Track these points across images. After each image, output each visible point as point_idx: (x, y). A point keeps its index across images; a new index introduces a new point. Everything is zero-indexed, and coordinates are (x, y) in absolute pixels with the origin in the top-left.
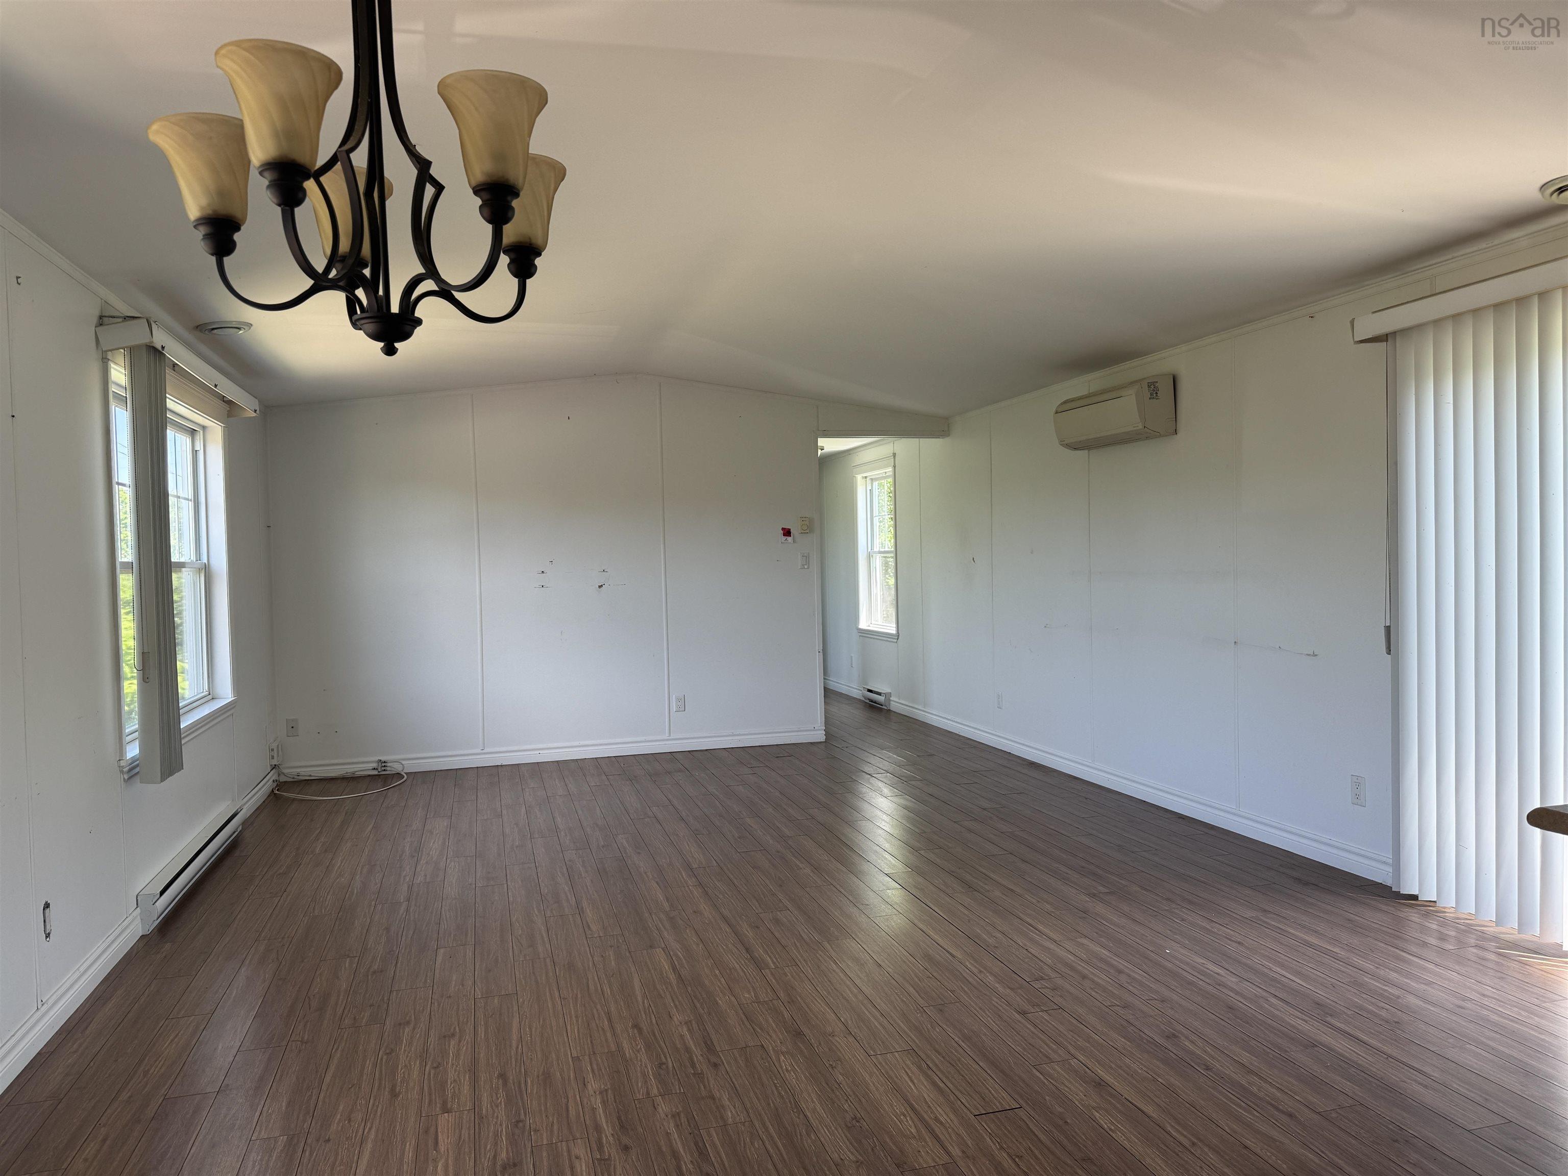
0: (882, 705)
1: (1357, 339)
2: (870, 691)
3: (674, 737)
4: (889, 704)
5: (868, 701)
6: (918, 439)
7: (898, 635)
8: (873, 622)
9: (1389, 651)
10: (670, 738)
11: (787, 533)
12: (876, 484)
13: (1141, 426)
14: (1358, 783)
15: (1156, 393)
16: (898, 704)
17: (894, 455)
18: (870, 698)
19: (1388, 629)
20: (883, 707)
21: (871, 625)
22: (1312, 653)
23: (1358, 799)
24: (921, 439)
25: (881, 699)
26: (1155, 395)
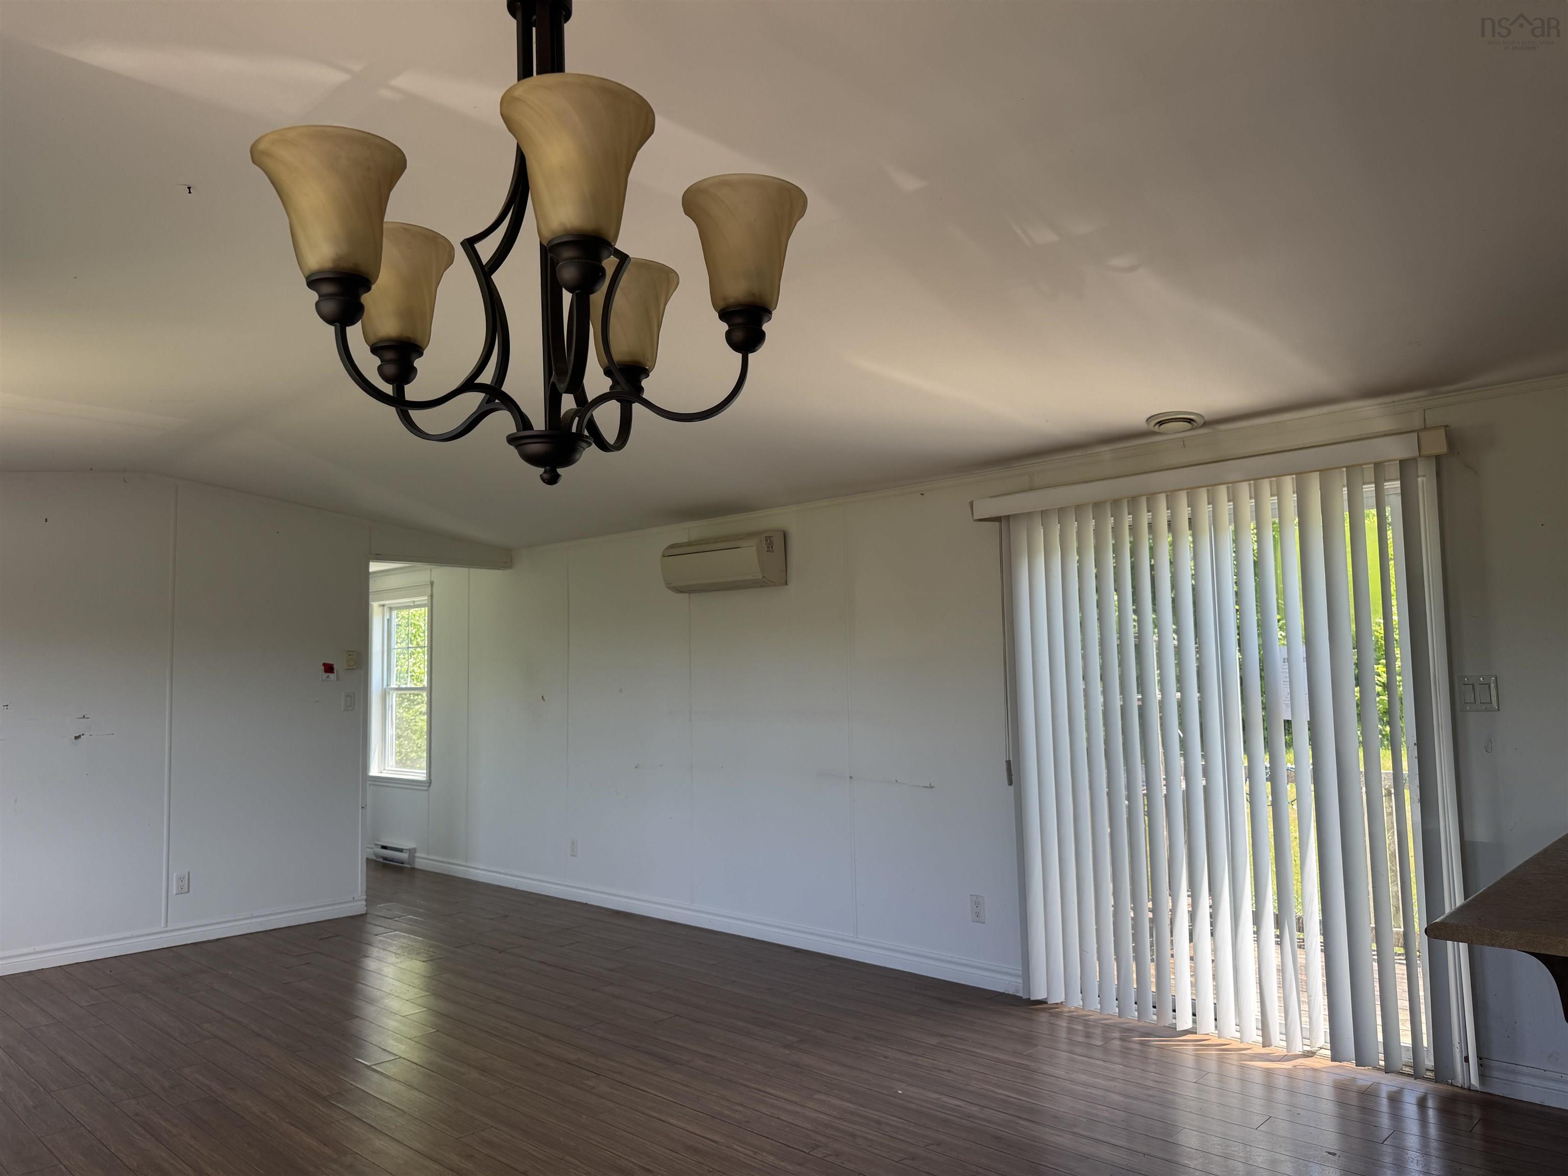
0: (402, 863)
1: (975, 518)
2: (384, 847)
3: (172, 928)
4: (414, 862)
5: (381, 860)
6: (467, 569)
7: (429, 782)
8: (387, 768)
9: (1010, 783)
10: (168, 929)
11: (329, 668)
12: (394, 613)
13: (760, 576)
14: (977, 903)
15: (772, 547)
16: (423, 861)
17: (432, 583)
18: (384, 856)
19: (1008, 763)
20: (405, 865)
21: (383, 771)
22: (929, 785)
23: (978, 916)
24: (472, 570)
25: (404, 856)
26: (771, 548)
